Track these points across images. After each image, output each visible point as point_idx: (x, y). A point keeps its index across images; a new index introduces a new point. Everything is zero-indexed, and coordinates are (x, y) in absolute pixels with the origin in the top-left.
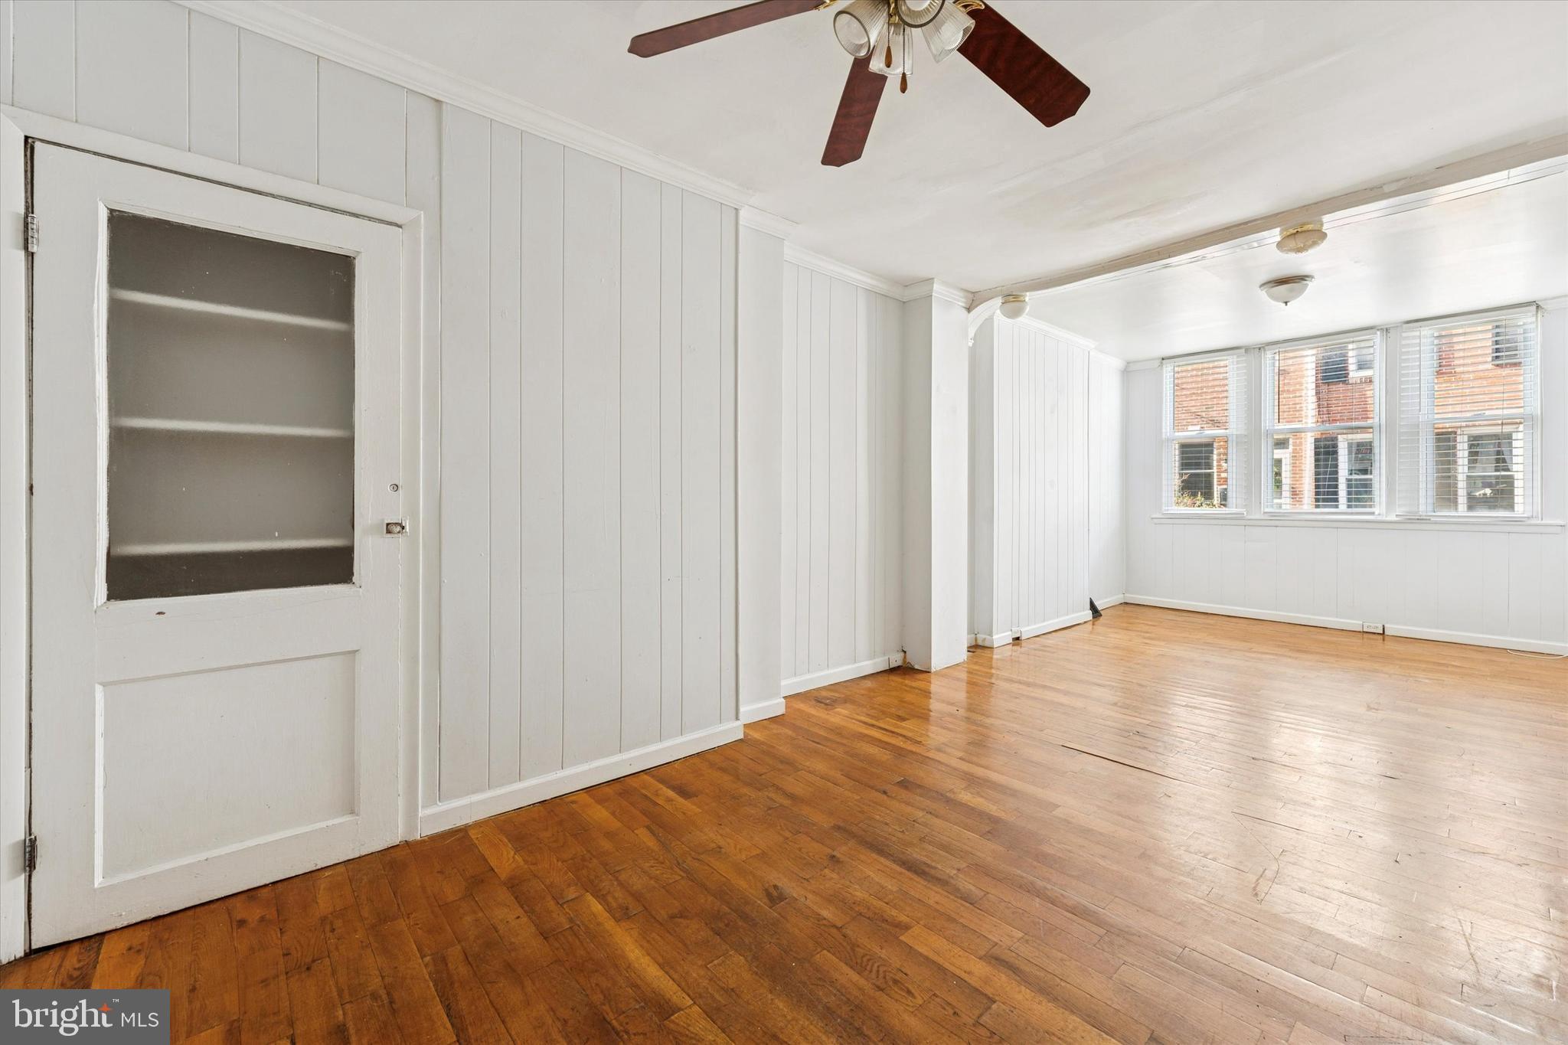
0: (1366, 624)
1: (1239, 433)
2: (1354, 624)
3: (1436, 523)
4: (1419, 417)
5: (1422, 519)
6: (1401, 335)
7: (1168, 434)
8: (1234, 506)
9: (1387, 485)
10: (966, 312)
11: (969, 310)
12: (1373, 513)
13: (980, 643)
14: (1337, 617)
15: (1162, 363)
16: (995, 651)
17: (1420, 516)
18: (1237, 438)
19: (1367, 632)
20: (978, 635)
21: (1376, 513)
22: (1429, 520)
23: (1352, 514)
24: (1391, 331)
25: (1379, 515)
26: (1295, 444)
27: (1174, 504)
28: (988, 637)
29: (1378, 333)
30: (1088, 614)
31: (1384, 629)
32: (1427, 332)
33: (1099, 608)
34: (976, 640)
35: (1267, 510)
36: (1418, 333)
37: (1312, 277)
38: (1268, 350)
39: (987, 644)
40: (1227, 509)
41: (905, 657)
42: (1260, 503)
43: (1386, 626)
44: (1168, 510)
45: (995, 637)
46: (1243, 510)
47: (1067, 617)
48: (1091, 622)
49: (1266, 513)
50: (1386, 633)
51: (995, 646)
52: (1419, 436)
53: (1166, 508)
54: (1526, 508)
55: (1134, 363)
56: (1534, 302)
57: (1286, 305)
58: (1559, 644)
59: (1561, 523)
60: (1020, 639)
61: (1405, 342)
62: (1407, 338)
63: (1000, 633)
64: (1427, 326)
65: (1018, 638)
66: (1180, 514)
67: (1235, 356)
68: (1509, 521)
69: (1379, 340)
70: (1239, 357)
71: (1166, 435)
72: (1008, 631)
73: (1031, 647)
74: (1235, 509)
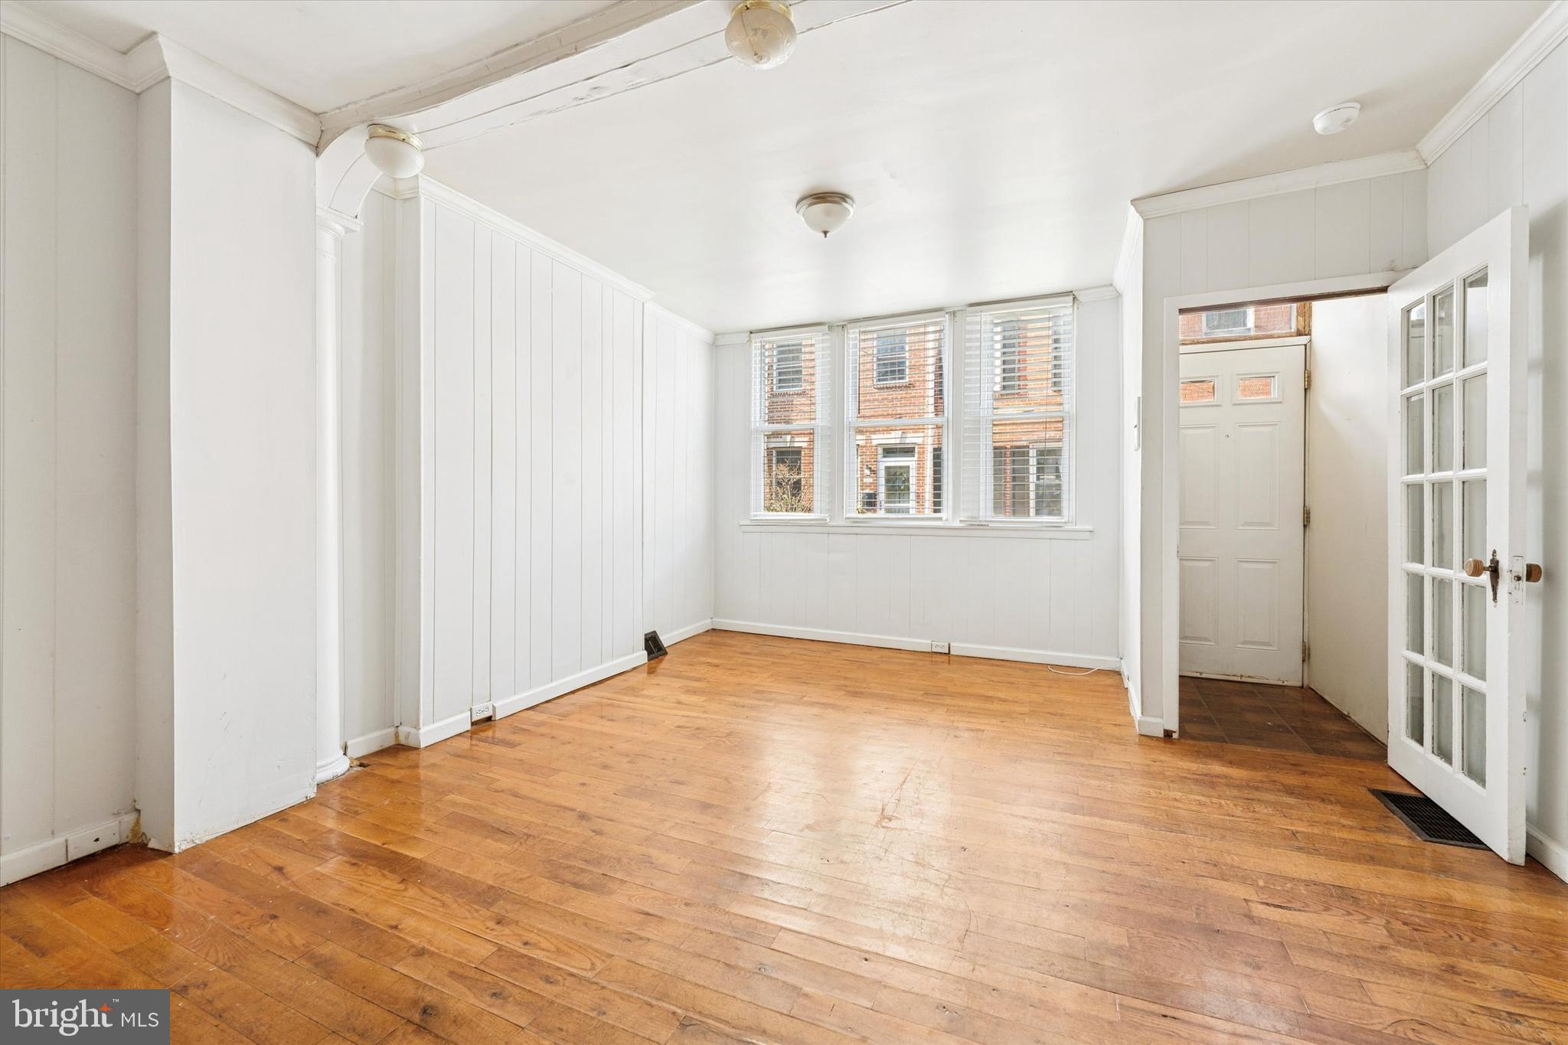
0: (934, 643)
1: (824, 424)
2: (923, 644)
3: (993, 529)
4: (980, 412)
5: (981, 525)
6: (966, 320)
7: (758, 425)
8: (819, 512)
10: (312, 155)
11: (317, 149)
12: (941, 519)
13: (403, 741)
14: (910, 636)
15: (750, 337)
16: (424, 754)
17: (980, 521)
18: (822, 430)
19: (935, 652)
20: (400, 728)
21: (944, 519)
22: (988, 525)
23: (932, 519)
24: (958, 314)
25: (947, 520)
26: (919, 453)
27: (762, 508)
28: (413, 731)
29: (947, 316)
30: (642, 657)
31: (949, 648)
32: (987, 316)
33: (664, 642)
34: (397, 735)
35: (849, 515)
36: (978, 319)
37: (852, 199)
38: (851, 328)
39: (412, 743)
40: (813, 514)
41: (137, 823)
42: (843, 507)
43: (952, 645)
44: (756, 516)
45: (422, 730)
46: (825, 515)
47: (602, 667)
48: (646, 667)
49: (849, 518)
50: (951, 653)
51: (422, 747)
52: (979, 432)
53: (755, 513)
54: (1065, 512)
55: (724, 334)
56: (1072, 292)
57: (826, 237)
58: (1089, 657)
59: (1090, 528)
60: (493, 719)
61: (968, 328)
62: (970, 323)
63: (438, 720)
64: (987, 311)
65: (489, 719)
66: (766, 520)
67: (820, 334)
68: (1056, 527)
69: (947, 325)
70: (823, 335)
71: (755, 424)
72: (462, 712)
73: (517, 730)
74: (819, 514)
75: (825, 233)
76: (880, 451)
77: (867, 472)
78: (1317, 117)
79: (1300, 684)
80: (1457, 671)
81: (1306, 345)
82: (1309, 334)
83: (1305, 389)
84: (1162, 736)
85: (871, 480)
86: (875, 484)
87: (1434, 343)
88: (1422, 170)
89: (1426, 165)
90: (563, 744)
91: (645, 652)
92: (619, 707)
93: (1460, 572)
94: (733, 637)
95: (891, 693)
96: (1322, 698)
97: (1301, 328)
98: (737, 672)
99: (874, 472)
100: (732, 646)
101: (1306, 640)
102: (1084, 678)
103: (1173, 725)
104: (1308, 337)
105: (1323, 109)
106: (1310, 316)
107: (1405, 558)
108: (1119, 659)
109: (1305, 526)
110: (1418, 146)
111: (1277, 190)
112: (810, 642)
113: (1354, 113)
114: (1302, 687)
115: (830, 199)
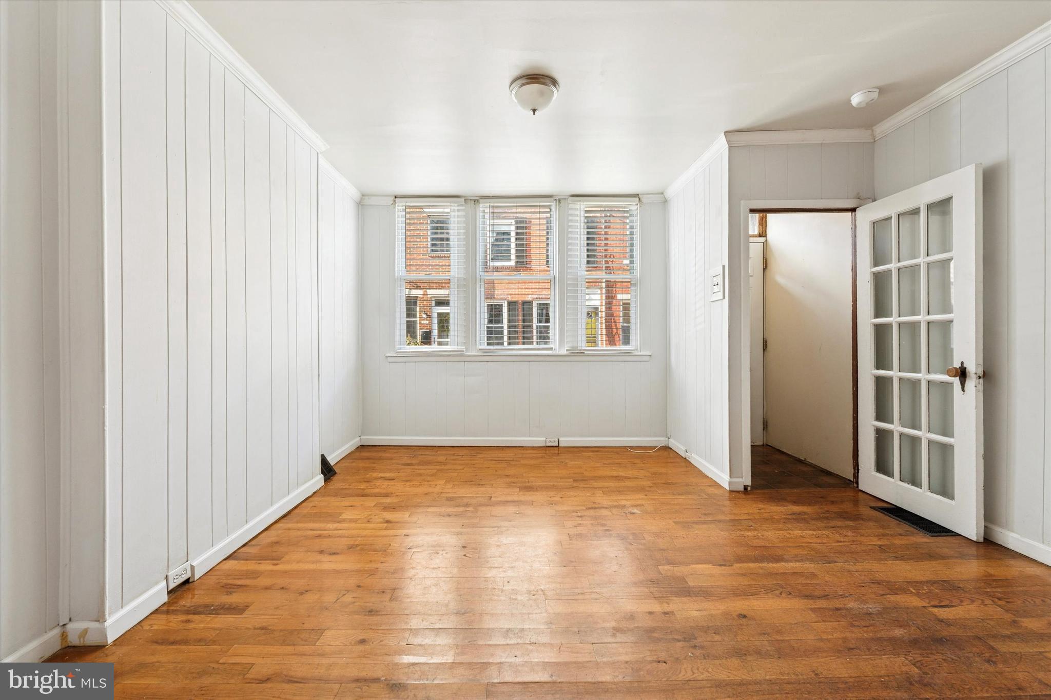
0: (548, 439)
1: (460, 276)
2: (540, 441)
3: (588, 355)
4: (577, 273)
5: (580, 353)
6: (568, 206)
7: (401, 274)
8: (456, 344)
9: (560, 326)
13: (75, 642)
14: (529, 436)
15: (395, 201)
16: (110, 651)
17: (580, 350)
18: (458, 280)
19: (548, 446)
20: (70, 626)
21: (551, 348)
22: (584, 353)
23: (539, 349)
24: (562, 202)
25: (554, 350)
29: (554, 202)
30: (318, 480)
31: (558, 442)
32: (582, 205)
33: (332, 463)
34: (64, 636)
35: (480, 347)
36: (575, 206)
38: (482, 203)
39: (90, 641)
42: (476, 341)
43: (560, 439)
44: (400, 349)
45: (109, 621)
46: (463, 348)
49: (481, 350)
50: (560, 446)
51: (106, 642)
52: (578, 287)
53: (400, 346)
54: (632, 342)
55: (368, 195)
56: (638, 195)
57: (534, 114)
58: (651, 439)
59: (650, 354)
60: (191, 580)
61: (570, 212)
62: (572, 209)
63: (128, 603)
64: (584, 201)
65: (187, 582)
66: (412, 352)
67: (456, 204)
68: (628, 353)
69: (553, 208)
70: (458, 206)
71: (399, 274)
72: (157, 583)
73: (229, 588)
74: (456, 347)
75: (534, 111)
76: (433, 303)
77: (424, 316)
78: (856, 95)
79: (762, 443)
80: (925, 432)
81: (764, 243)
82: (765, 236)
83: (764, 269)
84: (743, 490)
85: (427, 322)
86: (431, 324)
87: (899, 242)
88: (872, 142)
89: (874, 139)
90: (301, 594)
91: (322, 476)
92: (329, 536)
93: (927, 375)
94: (385, 451)
95: (552, 484)
96: (779, 451)
97: (761, 233)
98: (415, 483)
99: (429, 316)
100: (391, 459)
101: (765, 417)
102: (653, 454)
103: (748, 482)
104: (765, 238)
105: (860, 91)
106: (766, 226)
107: (873, 367)
108: (667, 439)
109: (764, 350)
110: (874, 128)
111: (803, 141)
112: (451, 448)
113: (875, 95)
114: (763, 445)
115: (542, 80)
